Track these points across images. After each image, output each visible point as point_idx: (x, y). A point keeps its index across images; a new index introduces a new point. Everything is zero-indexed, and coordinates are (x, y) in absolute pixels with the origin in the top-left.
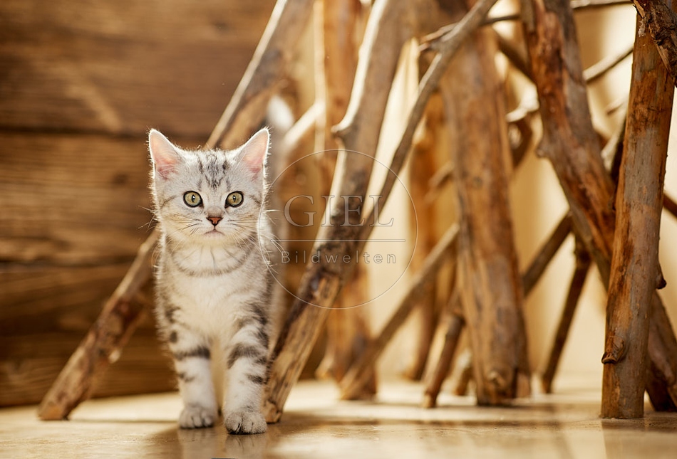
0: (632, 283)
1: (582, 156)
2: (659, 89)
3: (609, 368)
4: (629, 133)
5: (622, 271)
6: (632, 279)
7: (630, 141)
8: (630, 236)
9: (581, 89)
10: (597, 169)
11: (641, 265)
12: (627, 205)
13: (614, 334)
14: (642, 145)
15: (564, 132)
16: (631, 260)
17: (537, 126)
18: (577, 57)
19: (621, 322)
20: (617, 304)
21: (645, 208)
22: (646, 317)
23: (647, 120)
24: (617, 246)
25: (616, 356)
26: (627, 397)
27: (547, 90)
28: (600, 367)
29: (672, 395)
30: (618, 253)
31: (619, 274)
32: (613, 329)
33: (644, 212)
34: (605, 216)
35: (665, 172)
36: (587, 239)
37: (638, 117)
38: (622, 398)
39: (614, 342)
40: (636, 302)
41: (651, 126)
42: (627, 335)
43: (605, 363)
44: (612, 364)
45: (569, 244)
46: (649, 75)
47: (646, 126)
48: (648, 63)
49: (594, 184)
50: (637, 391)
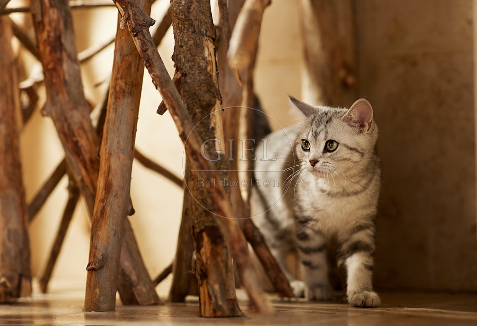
0: (110, 211)
1: (76, 116)
2: (133, 69)
3: (92, 274)
4: (111, 101)
5: (103, 202)
6: (111, 208)
7: (112, 106)
8: (110, 177)
9: (76, 67)
10: (86, 126)
11: (117, 198)
12: (108, 154)
13: (96, 249)
14: (120, 110)
15: (63, 98)
16: (110, 194)
17: (42, 94)
18: (73, 43)
19: (101, 240)
20: (99, 226)
21: (122, 156)
22: (120, 236)
23: (124, 92)
24: (101, 183)
25: (97, 265)
26: (104, 295)
27: (51, 66)
28: (85, 273)
29: (136, 294)
30: (101, 189)
31: (102, 204)
32: (95, 245)
33: (121, 159)
34: (92, 161)
35: (136, 130)
36: (78, 178)
37: (118, 89)
38: (100, 296)
39: (96, 254)
40: (113, 225)
41: (127, 96)
42: (106, 249)
43: (89, 270)
44: (93, 271)
45: (65, 182)
46: (127, 58)
47: (124, 96)
48: (126, 50)
49: (84, 138)
50: (111, 291)
